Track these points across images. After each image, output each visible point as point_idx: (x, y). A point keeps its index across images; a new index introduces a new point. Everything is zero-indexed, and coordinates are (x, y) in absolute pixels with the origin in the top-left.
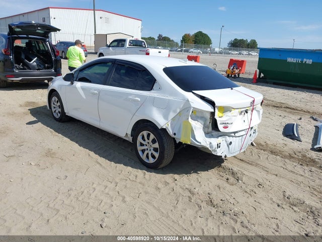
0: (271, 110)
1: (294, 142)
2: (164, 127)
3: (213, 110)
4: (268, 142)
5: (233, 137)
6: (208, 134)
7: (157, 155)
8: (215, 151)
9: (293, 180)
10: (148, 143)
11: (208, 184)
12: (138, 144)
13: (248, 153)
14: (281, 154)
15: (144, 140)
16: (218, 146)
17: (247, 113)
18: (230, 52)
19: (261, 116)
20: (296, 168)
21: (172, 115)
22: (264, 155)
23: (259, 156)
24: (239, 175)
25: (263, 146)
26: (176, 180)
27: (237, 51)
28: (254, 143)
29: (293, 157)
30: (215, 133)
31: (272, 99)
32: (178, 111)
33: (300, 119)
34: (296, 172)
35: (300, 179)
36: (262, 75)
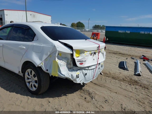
0: (112, 55)
1: (124, 71)
2: (40, 66)
3: (72, 53)
4: (111, 72)
5: (87, 70)
6: (70, 69)
7: (37, 85)
8: (75, 80)
9: (127, 96)
10: (32, 77)
11: (72, 103)
12: (26, 78)
13: (99, 79)
14: (118, 79)
15: (29, 75)
16: (77, 77)
17: (95, 54)
18: (93, 31)
19: (105, 56)
20: (127, 87)
21: (45, 57)
22: (109, 80)
23: (106, 81)
24: (93, 95)
25: (108, 74)
26: (50, 102)
27: (96, 30)
28: (102, 73)
29: (125, 80)
30: (75, 68)
31: (112, 50)
32: (49, 54)
33: (127, 59)
34: (128, 90)
35: (131, 94)
36: (107, 39)
